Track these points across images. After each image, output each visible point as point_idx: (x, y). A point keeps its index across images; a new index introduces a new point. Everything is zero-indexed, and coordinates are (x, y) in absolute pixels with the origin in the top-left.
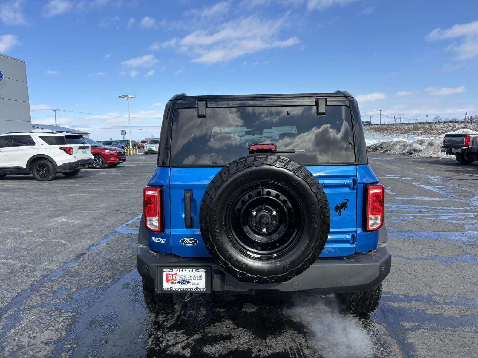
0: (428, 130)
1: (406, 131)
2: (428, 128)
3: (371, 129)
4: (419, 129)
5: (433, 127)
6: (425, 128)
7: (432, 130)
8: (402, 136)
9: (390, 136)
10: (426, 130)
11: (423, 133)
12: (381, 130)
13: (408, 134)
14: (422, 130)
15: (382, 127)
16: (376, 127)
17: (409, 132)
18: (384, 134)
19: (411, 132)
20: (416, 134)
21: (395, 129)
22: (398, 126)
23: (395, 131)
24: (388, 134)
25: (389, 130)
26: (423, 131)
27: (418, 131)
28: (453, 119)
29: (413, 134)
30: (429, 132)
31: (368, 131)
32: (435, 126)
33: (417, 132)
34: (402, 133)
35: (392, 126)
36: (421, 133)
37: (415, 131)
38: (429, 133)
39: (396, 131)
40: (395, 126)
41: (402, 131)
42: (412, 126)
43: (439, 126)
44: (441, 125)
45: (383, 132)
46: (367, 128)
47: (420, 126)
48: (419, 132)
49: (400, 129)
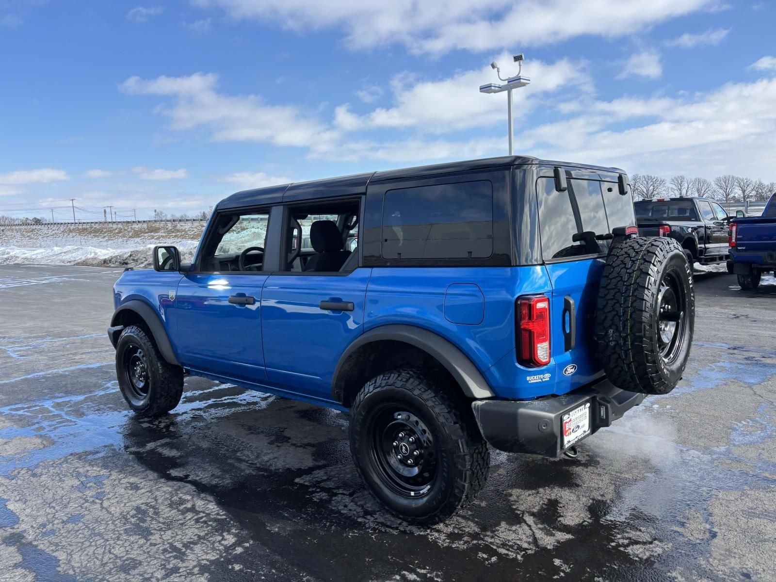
0: (173, 232)
1: (137, 234)
2: (170, 228)
3: (71, 231)
4: (156, 230)
5: (179, 227)
6: (167, 229)
7: (178, 231)
8: (132, 242)
9: (110, 242)
10: (169, 232)
11: (166, 236)
12: (90, 233)
13: (142, 238)
14: (163, 231)
15: (91, 228)
16: (80, 227)
17: (142, 236)
18: (99, 238)
19: (146, 235)
20: (156, 237)
21: (117, 231)
22: (120, 226)
23: (118, 233)
24: (106, 238)
25: (106, 232)
26: (164, 233)
27: (157, 232)
28: (182, 217)
29: (149, 238)
30: (174, 234)
31: (65, 235)
32: (182, 226)
33: (156, 234)
34: (131, 237)
35: (111, 225)
36: (163, 237)
37: (152, 234)
38: (176, 236)
39: (120, 233)
40: (115, 226)
41: (130, 234)
42: (145, 225)
43: (187, 226)
44: (189, 224)
45: (95, 236)
46: (62, 230)
47: (157, 225)
48: (159, 234)
49: (125, 230)
